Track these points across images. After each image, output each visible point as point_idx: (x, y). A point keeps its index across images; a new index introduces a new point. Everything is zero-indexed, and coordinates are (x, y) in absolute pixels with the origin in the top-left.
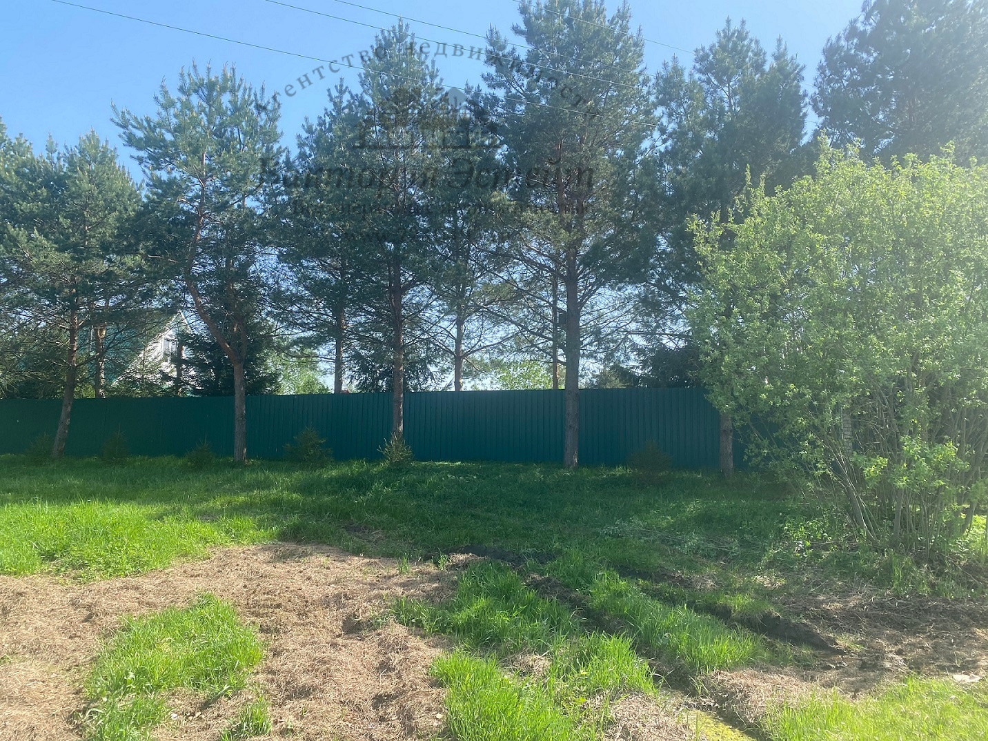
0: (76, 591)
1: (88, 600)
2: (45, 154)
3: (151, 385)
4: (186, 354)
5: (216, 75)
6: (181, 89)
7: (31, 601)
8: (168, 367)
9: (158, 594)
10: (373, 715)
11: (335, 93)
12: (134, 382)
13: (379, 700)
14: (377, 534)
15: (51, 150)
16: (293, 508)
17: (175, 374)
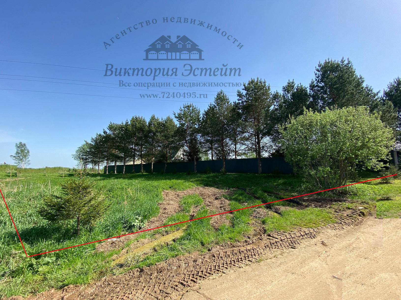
0: (175, 193)
1: (177, 194)
2: (161, 121)
3: (179, 160)
4: (185, 154)
5: (189, 104)
6: (184, 108)
7: (170, 193)
8: (182, 156)
9: (187, 193)
10: (220, 209)
11: (210, 105)
12: (176, 159)
13: (221, 207)
14: (220, 185)
15: (162, 120)
16: (206, 181)
17: (183, 158)
